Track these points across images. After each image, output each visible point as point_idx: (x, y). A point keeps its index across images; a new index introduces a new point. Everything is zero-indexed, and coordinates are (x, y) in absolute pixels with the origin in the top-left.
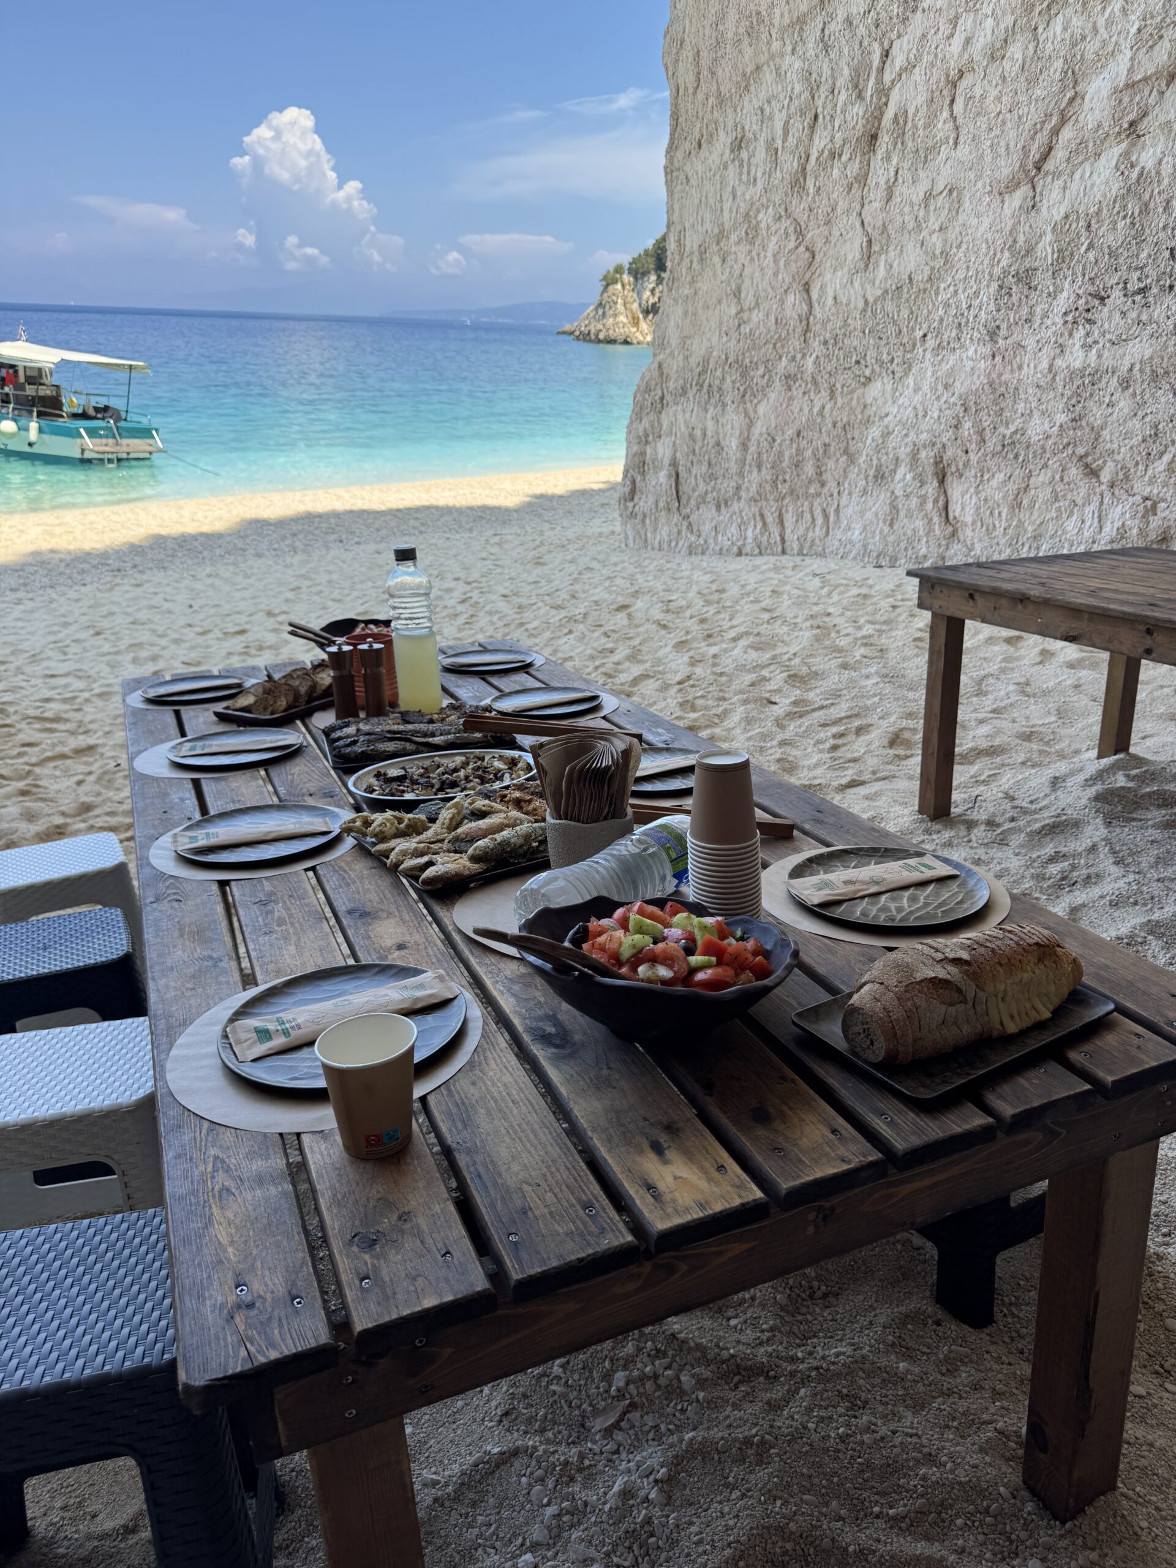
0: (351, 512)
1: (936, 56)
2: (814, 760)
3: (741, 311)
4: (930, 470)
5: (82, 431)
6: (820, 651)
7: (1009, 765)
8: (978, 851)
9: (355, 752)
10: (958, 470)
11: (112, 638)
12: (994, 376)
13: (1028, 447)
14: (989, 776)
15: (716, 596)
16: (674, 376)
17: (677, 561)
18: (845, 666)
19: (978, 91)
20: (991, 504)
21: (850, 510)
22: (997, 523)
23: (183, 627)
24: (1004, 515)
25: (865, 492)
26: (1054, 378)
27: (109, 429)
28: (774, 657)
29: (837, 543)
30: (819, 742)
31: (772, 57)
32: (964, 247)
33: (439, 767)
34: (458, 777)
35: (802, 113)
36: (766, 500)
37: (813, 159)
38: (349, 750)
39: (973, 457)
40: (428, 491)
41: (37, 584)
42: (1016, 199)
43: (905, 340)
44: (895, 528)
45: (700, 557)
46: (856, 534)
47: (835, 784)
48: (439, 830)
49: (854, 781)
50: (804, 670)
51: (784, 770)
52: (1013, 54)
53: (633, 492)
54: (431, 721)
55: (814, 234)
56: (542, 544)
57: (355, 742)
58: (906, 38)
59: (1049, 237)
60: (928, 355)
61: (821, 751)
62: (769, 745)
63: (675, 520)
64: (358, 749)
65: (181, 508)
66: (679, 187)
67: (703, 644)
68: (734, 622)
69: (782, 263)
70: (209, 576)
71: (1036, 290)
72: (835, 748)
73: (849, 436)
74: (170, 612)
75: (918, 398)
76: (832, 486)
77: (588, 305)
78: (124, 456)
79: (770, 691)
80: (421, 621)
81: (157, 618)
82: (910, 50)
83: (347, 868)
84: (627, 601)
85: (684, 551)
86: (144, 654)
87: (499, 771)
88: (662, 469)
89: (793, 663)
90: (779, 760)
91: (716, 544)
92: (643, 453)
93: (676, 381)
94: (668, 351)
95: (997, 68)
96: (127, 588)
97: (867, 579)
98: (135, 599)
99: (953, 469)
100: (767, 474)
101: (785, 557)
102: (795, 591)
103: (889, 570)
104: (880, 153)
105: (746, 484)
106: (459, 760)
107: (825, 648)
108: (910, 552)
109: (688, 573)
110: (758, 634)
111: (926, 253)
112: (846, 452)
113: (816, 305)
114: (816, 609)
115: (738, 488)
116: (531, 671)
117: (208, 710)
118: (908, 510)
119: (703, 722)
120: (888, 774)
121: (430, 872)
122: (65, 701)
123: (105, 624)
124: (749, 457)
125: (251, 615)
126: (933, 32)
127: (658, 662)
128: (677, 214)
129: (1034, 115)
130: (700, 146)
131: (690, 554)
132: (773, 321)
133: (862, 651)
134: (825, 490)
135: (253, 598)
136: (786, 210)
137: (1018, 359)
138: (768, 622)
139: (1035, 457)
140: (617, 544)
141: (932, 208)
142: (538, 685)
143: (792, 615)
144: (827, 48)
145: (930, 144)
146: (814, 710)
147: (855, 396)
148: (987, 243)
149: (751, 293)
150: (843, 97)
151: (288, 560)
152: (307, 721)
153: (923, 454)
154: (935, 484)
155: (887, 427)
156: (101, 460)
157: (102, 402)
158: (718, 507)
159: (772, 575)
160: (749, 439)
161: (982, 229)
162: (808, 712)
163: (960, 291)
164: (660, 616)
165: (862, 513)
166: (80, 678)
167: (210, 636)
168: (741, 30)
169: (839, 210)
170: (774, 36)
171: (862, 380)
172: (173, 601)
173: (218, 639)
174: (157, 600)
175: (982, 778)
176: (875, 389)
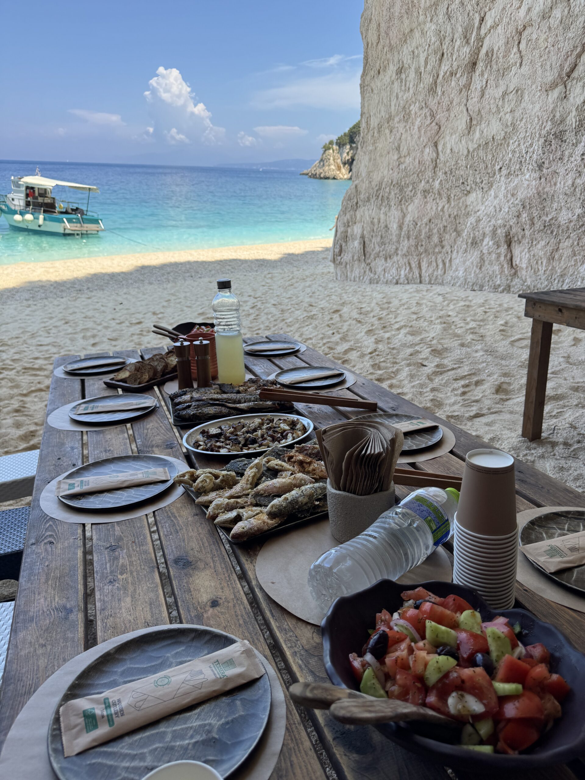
0: (197, 262)
1: (511, 19)
2: (452, 400)
3: (400, 157)
4: (503, 240)
5: (65, 220)
6: (447, 336)
7: (568, 406)
8: (560, 461)
9: (189, 414)
10: (518, 239)
11: (74, 325)
12: (540, 189)
13: (559, 227)
14: (558, 413)
15: (386, 306)
16: (363, 192)
17: (364, 287)
18: (462, 345)
19: (534, 36)
20: (537, 257)
21: (457, 261)
22: (540, 268)
23: (110, 320)
24: (544, 264)
25: (466, 251)
26: (575, 190)
27: (78, 219)
28: (422, 340)
29: (450, 278)
30: (454, 390)
31: (419, 24)
32: (524, 120)
33: (243, 427)
34: (257, 435)
35: (436, 53)
36: (412, 255)
37: (441, 77)
38: (184, 412)
39: (527, 233)
40: (235, 252)
41: (39, 297)
42: (556, 93)
43: (490, 171)
44: (483, 270)
45: (376, 285)
46: (461, 273)
47: (467, 415)
48: (245, 486)
49: (478, 414)
50: (440, 347)
51: (435, 406)
52: (555, 14)
53: (341, 251)
54: (238, 392)
55: (441, 116)
56: (293, 278)
57: (189, 407)
58: (493, 11)
59: (574, 113)
60: (503, 179)
61: (456, 395)
62: (425, 390)
63: (363, 266)
64: (191, 412)
65: (113, 260)
66: (368, 95)
67: (381, 332)
68: (398, 320)
69: (423, 132)
70: (125, 294)
71: (565, 142)
72: (464, 393)
73: (458, 222)
74: (104, 312)
75: (496, 202)
76: (447, 248)
77: (315, 161)
78: (85, 232)
79: (422, 359)
80: (233, 326)
81: (97, 315)
82: (496, 17)
83: (177, 515)
84: (339, 308)
85: (367, 282)
86: (89, 334)
87: (285, 431)
88: (356, 239)
89: (433, 343)
90: (432, 400)
91: (384, 278)
92: (346, 232)
93: (365, 194)
94: (360, 179)
95: (546, 23)
96: (83, 299)
97: (468, 297)
98: (87, 305)
99: (516, 239)
100: (412, 242)
101: (421, 285)
102: (429, 303)
103: (479, 292)
104: (478, 72)
105: (401, 247)
106: (257, 421)
107: (450, 334)
108: (491, 283)
109: (370, 293)
110: (411, 326)
111: (502, 124)
112: (455, 230)
113: (440, 153)
114: (442, 313)
115: (397, 249)
116: (298, 354)
117: (101, 380)
118: (490, 261)
119: (385, 376)
120: (497, 410)
121: (238, 528)
122: (46, 359)
123: (71, 318)
124: (403, 233)
125: (145, 314)
126: (509, 6)
127: (357, 341)
128: (366, 108)
129: (567, 47)
130: (379, 73)
131: (370, 283)
132: (417, 162)
133: (471, 336)
134: (444, 250)
135: (147, 305)
136: (426, 104)
137: (554, 180)
138: (416, 320)
139: (563, 232)
140: (331, 278)
141: (506, 100)
142: (304, 365)
143: (429, 316)
144: (449, 18)
145: (506, 66)
146: (449, 370)
147: (461, 201)
148: (538, 117)
149: (406, 148)
150: (458, 43)
151: (165, 286)
152: (161, 388)
153: (499, 231)
154: (506, 247)
155: (479, 217)
156: (73, 234)
157: (75, 206)
158: (386, 259)
159: (415, 294)
160: (403, 223)
161: (535, 111)
162: (445, 372)
163: (522, 144)
164: (357, 316)
165: (464, 262)
166: (55, 346)
167: (123, 325)
168: (403, 11)
169: (454, 103)
170: (421, 13)
171: (465, 192)
172: (106, 306)
173: (127, 326)
174: (98, 306)
175: (554, 414)
176: (472, 197)
